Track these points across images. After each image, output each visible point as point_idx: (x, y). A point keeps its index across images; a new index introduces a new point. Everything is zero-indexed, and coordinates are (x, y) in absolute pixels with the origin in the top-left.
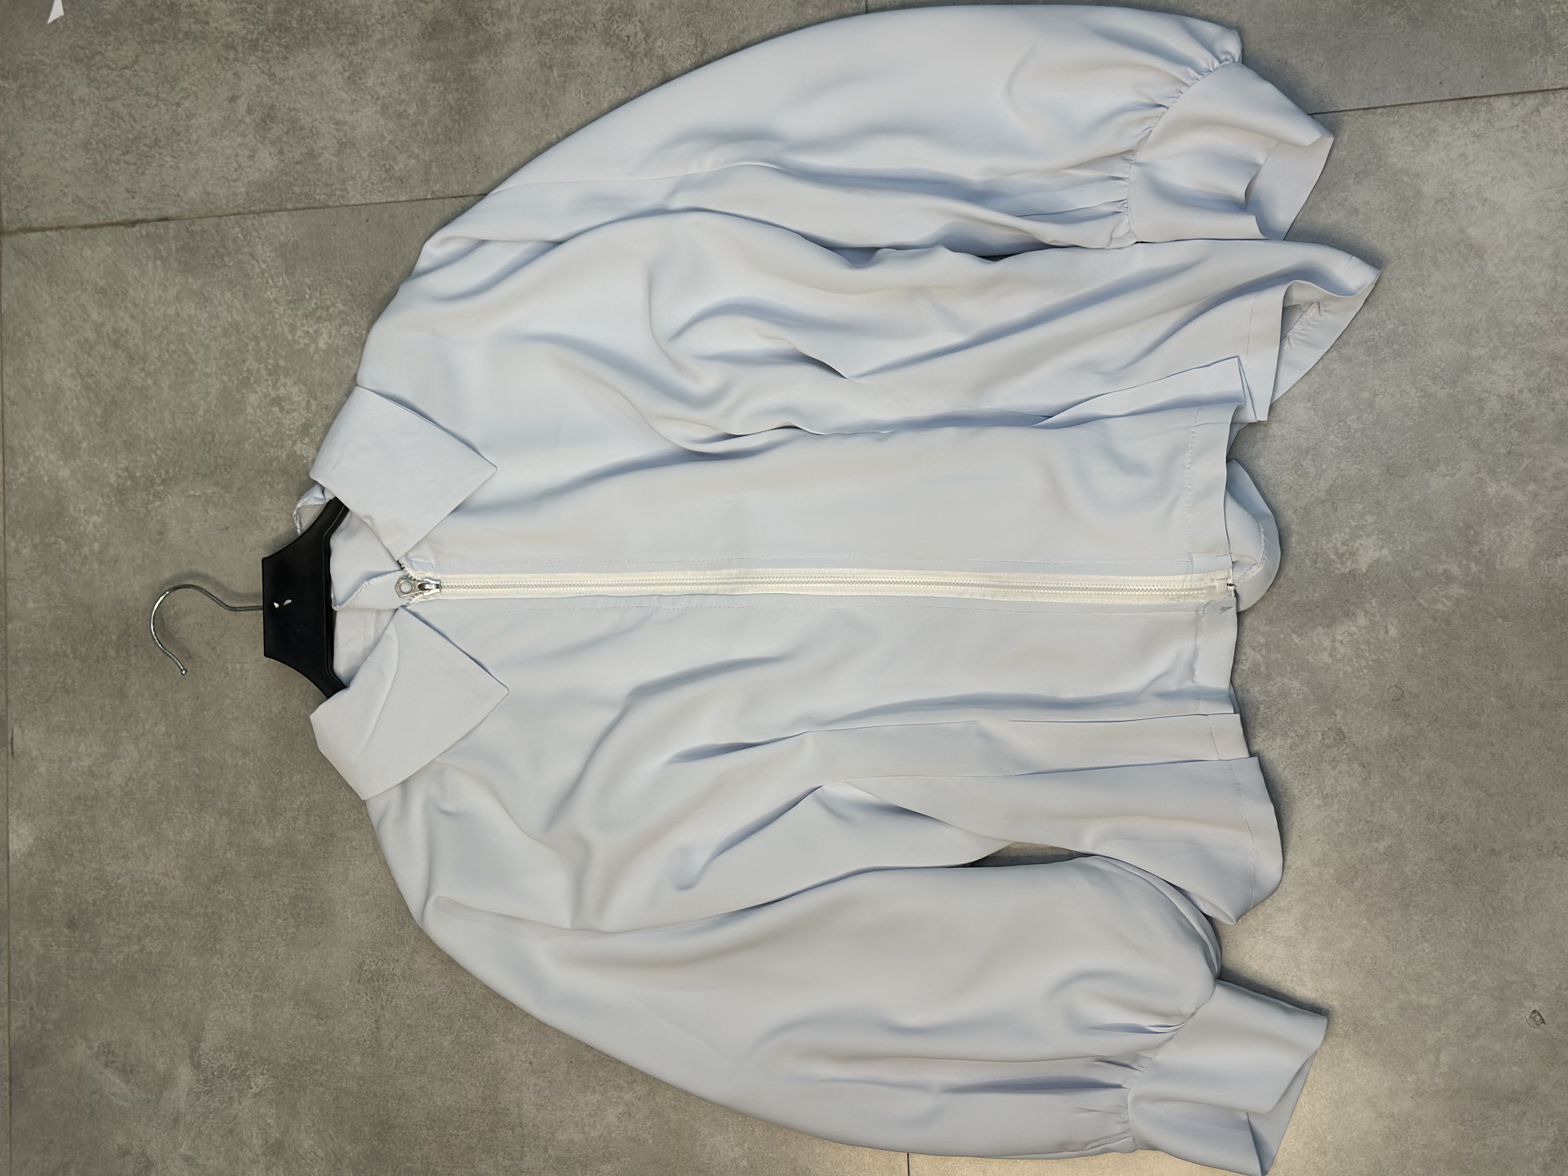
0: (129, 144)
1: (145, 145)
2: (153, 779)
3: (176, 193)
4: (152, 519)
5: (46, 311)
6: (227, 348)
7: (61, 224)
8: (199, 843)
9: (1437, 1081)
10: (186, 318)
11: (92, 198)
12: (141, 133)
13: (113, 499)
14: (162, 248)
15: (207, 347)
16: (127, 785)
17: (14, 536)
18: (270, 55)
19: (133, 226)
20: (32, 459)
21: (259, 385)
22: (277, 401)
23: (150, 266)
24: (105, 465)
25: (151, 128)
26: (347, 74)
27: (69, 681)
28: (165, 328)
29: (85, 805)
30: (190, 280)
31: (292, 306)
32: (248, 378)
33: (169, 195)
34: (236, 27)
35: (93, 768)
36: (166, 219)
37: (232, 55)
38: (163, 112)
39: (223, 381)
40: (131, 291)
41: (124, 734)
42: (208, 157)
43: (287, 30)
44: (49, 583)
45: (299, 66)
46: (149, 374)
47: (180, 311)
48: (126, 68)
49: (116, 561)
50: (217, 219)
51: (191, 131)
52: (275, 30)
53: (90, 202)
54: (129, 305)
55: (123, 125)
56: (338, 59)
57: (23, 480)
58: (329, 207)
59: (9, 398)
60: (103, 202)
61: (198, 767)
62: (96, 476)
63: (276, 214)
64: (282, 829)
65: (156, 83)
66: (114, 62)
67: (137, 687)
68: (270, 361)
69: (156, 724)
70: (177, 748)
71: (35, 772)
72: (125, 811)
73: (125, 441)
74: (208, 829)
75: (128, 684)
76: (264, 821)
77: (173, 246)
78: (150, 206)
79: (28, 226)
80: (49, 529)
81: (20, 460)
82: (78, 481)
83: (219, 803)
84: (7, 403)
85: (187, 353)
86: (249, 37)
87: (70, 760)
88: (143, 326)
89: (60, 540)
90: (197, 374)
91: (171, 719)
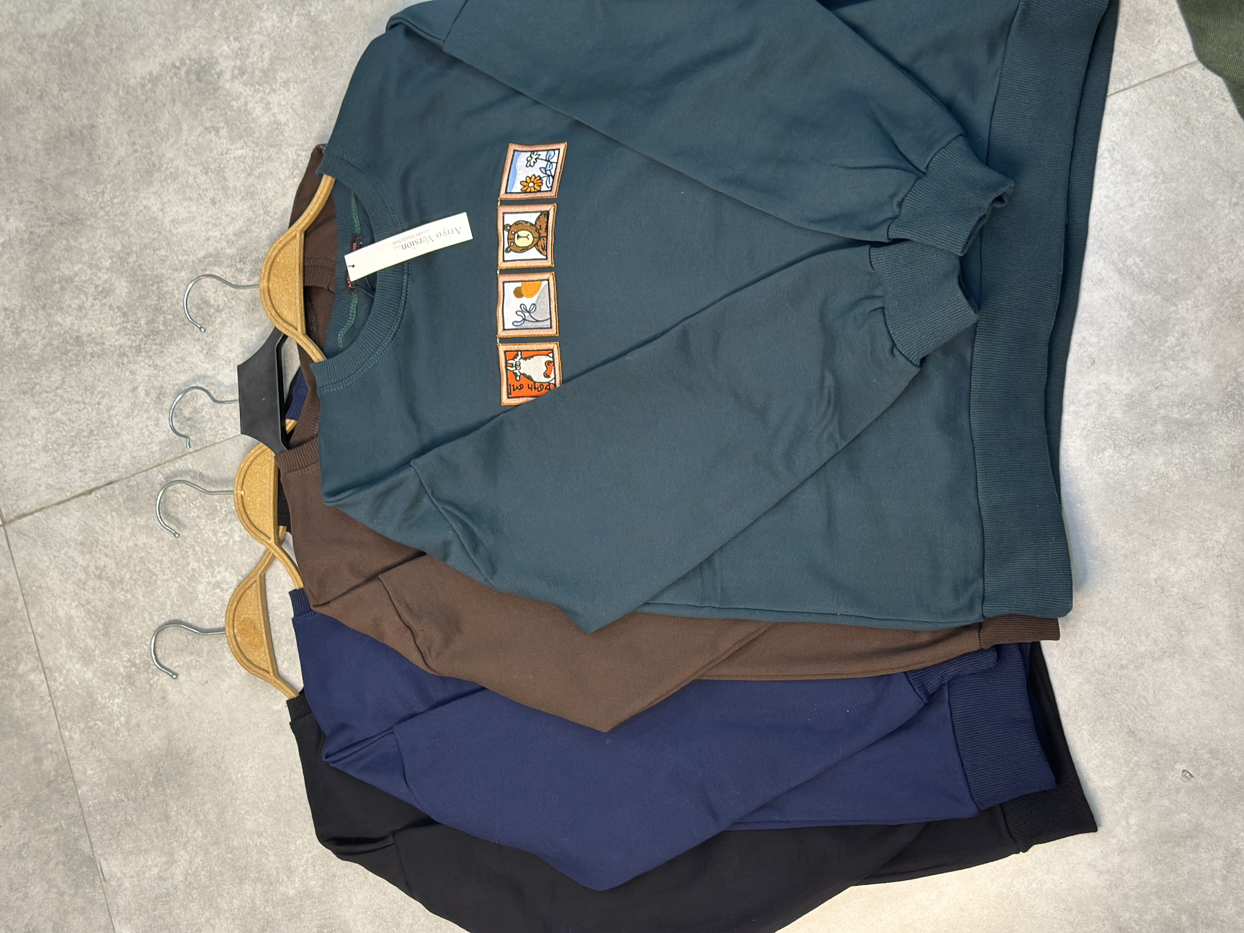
0: (74, 439)
1: (84, 437)
2: (203, 870)
3: (113, 462)
4: (155, 689)
5: (48, 567)
6: (174, 559)
7: (43, 506)
8: (245, 907)
9: (1132, 837)
10: (142, 546)
11: (58, 483)
12: (79, 429)
13: (126, 683)
14: (113, 502)
15: (161, 562)
16: (186, 879)
17: (66, 728)
18: (151, 353)
19: (91, 494)
20: (64, 672)
21: (202, 578)
22: (217, 585)
23: (109, 517)
24: (114, 662)
25: (85, 424)
26: (205, 352)
27: (128, 817)
28: (130, 557)
29: (162, 902)
30: (138, 519)
31: (210, 517)
32: (194, 575)
33: (109, 465)
34: (123, 340)
35: (161, 874)
36: (111, 483)
37: (126, 360)
38: (90, 411)
39: (177, 582)
40: (100, 538)
41: (175, 844)
42: (128, 433)
43: (158, 333)
44: (98, 753)
45: (172, 355)
46: (127, 591)
47: (136, 542)
48: (57, 388)
49: (139, 726)
50: (144, 474)
51: (112, 418)
52: (149, 335)
53: (58, 486)
54: (102, 548)
55: (65, 427)
56: (196, 343)
57: (62, 688)
58: (216, 443)
59: (38, 634)
60: (66, 483)
61: (231, 853)
62: (110, 670)
63: (183, 458)
64: (299, 881)
65: (80, 392)
66: (48, 386)
67: (175, 809)
68: (206, 559)
69: (195, 832)
70: (214, 844)
71: (123, 888)
72: (190, 898)
73: (123, 642)
74: (248, 895)
75: (169, 809)
76: (285, 879)
77: (121, 500)
78: (99, 476)
79: (21, 513)
80: (89, 717)
81: (57, 675)
82: (100, 678)
83: (251, 875)
84: (38, 638)
85: (148, 570)
86: (134, 345)
87: (144, 873)
88: (115, 559)
89: (99, 723)
90: (159, 582)
91: (204, 824)
